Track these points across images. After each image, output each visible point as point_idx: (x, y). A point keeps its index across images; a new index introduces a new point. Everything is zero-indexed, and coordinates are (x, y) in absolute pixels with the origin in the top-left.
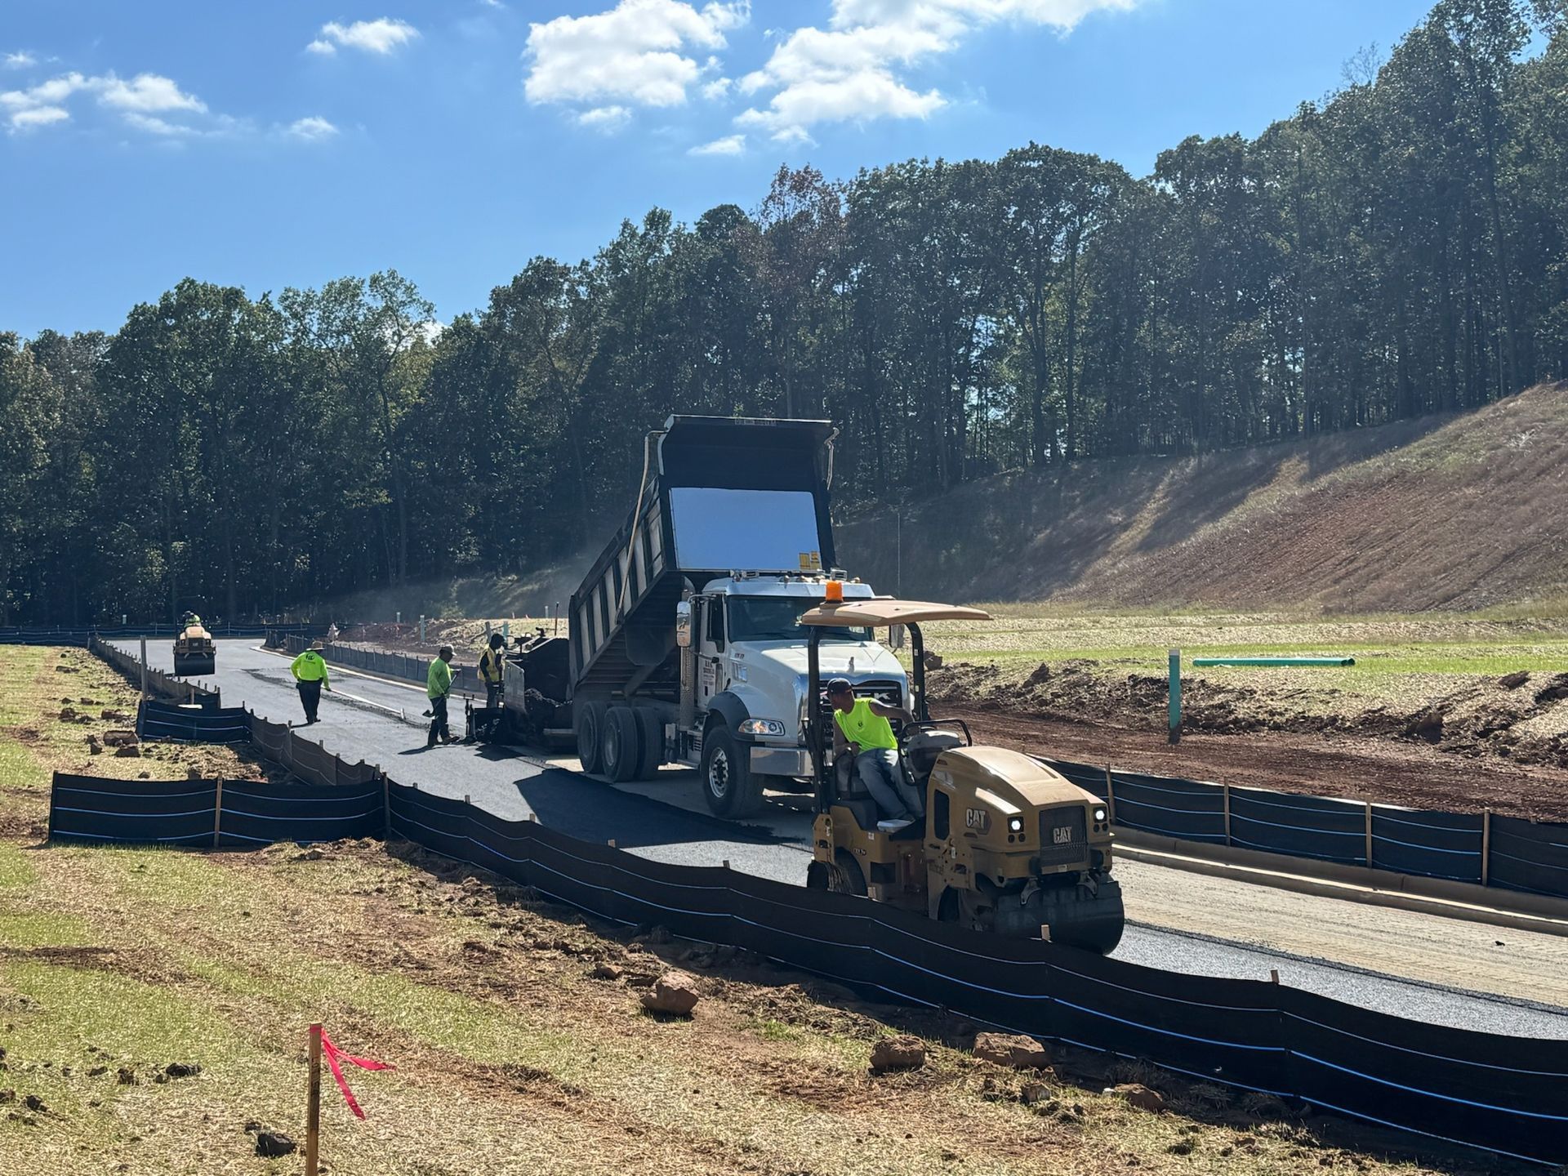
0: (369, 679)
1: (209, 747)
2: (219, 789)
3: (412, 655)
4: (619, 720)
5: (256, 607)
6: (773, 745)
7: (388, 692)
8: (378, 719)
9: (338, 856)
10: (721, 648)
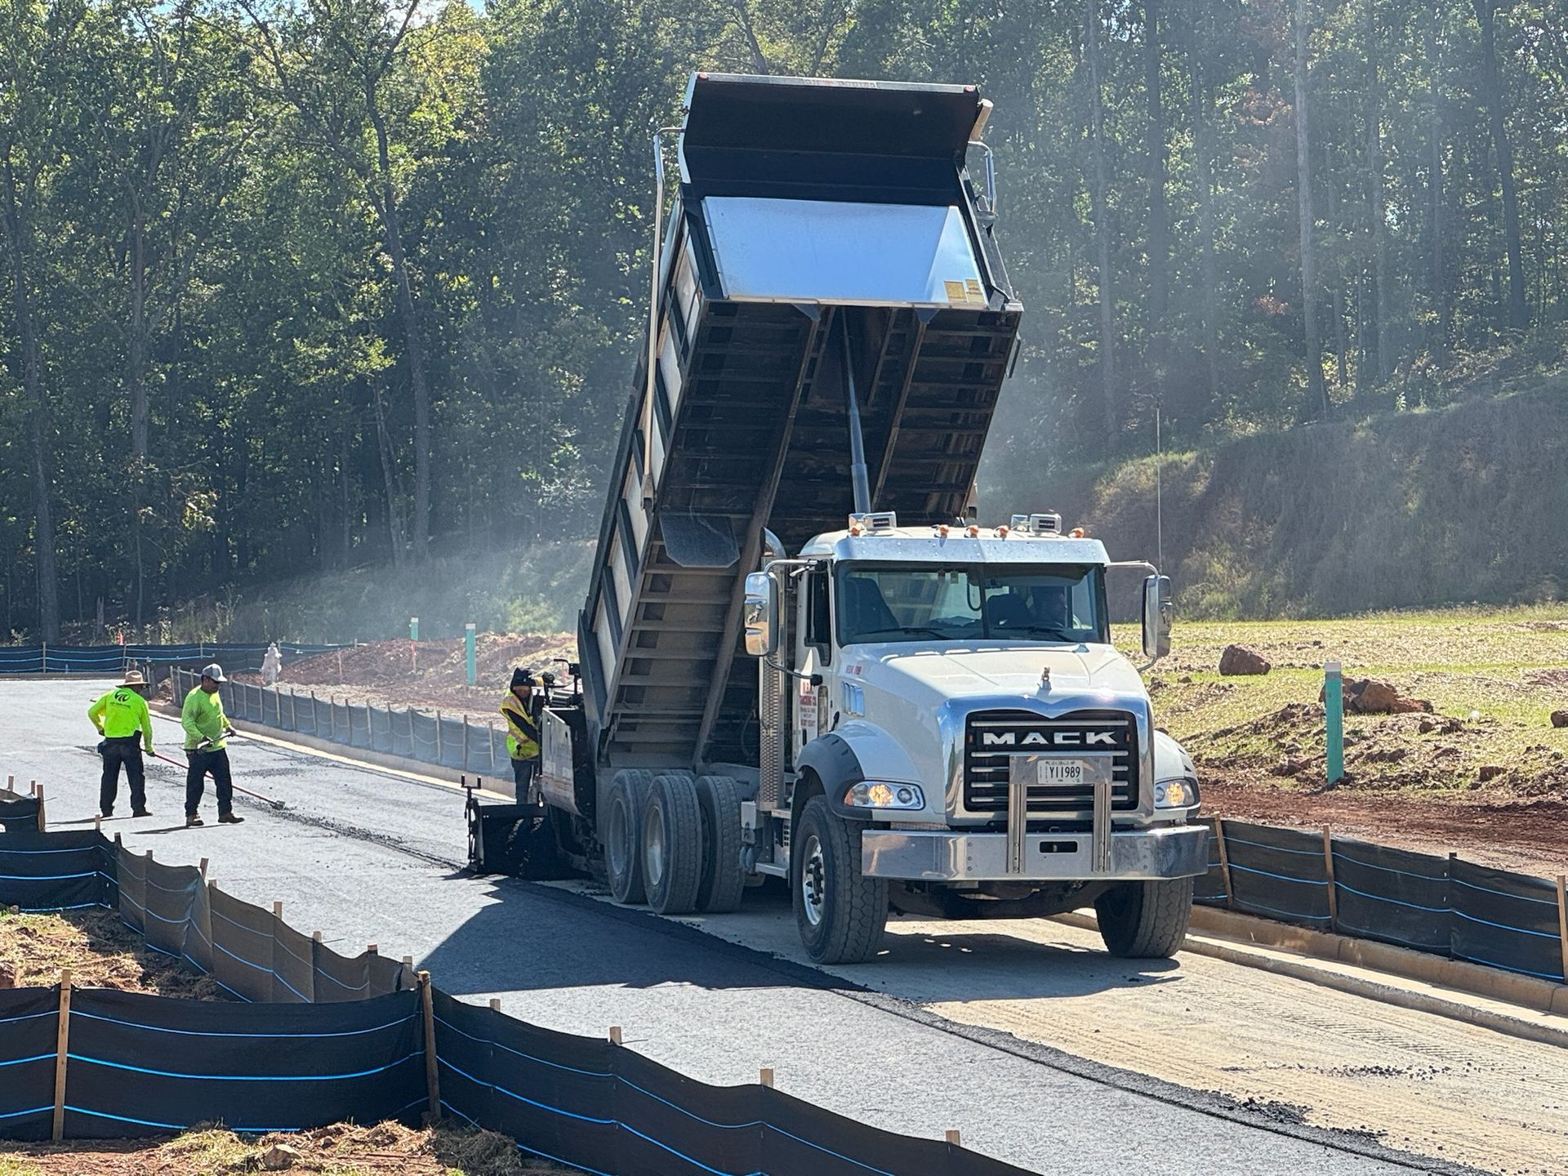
0: (356, 768)
1: (24, 919)
2: (65, 1011)
3: (456, 715)
4: (668, 797)
5: (101, 606)
6: (905, 826)
7: (404, 798)
8: (386, 858)
9: (327, 1163)
10: (825, 659)
